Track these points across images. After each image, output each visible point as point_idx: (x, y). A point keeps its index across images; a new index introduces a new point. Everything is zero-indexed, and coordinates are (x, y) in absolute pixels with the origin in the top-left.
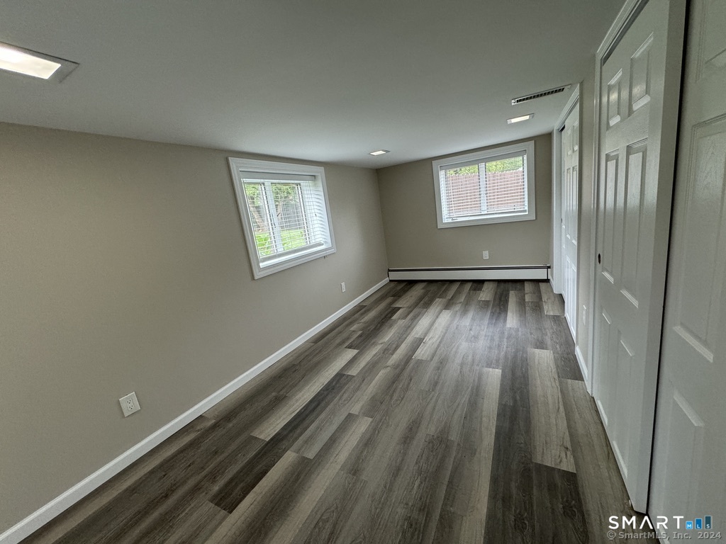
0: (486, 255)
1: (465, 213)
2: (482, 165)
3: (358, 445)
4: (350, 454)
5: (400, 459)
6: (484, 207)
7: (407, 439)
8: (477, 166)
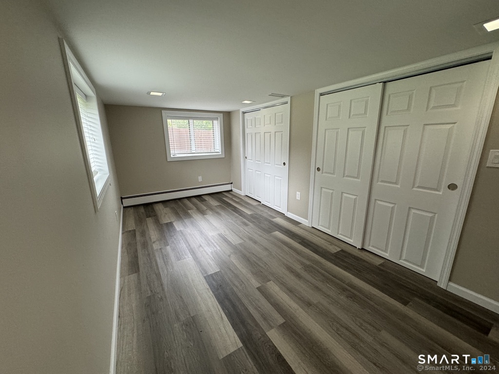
0: (200, 179)
1: (185, 151)
2: (191, 121)
3: (288, 295)
4: (294, 301)
5: (310, 284)
6: (193, 148)
7: (298, 276)
8: (187, 121)
